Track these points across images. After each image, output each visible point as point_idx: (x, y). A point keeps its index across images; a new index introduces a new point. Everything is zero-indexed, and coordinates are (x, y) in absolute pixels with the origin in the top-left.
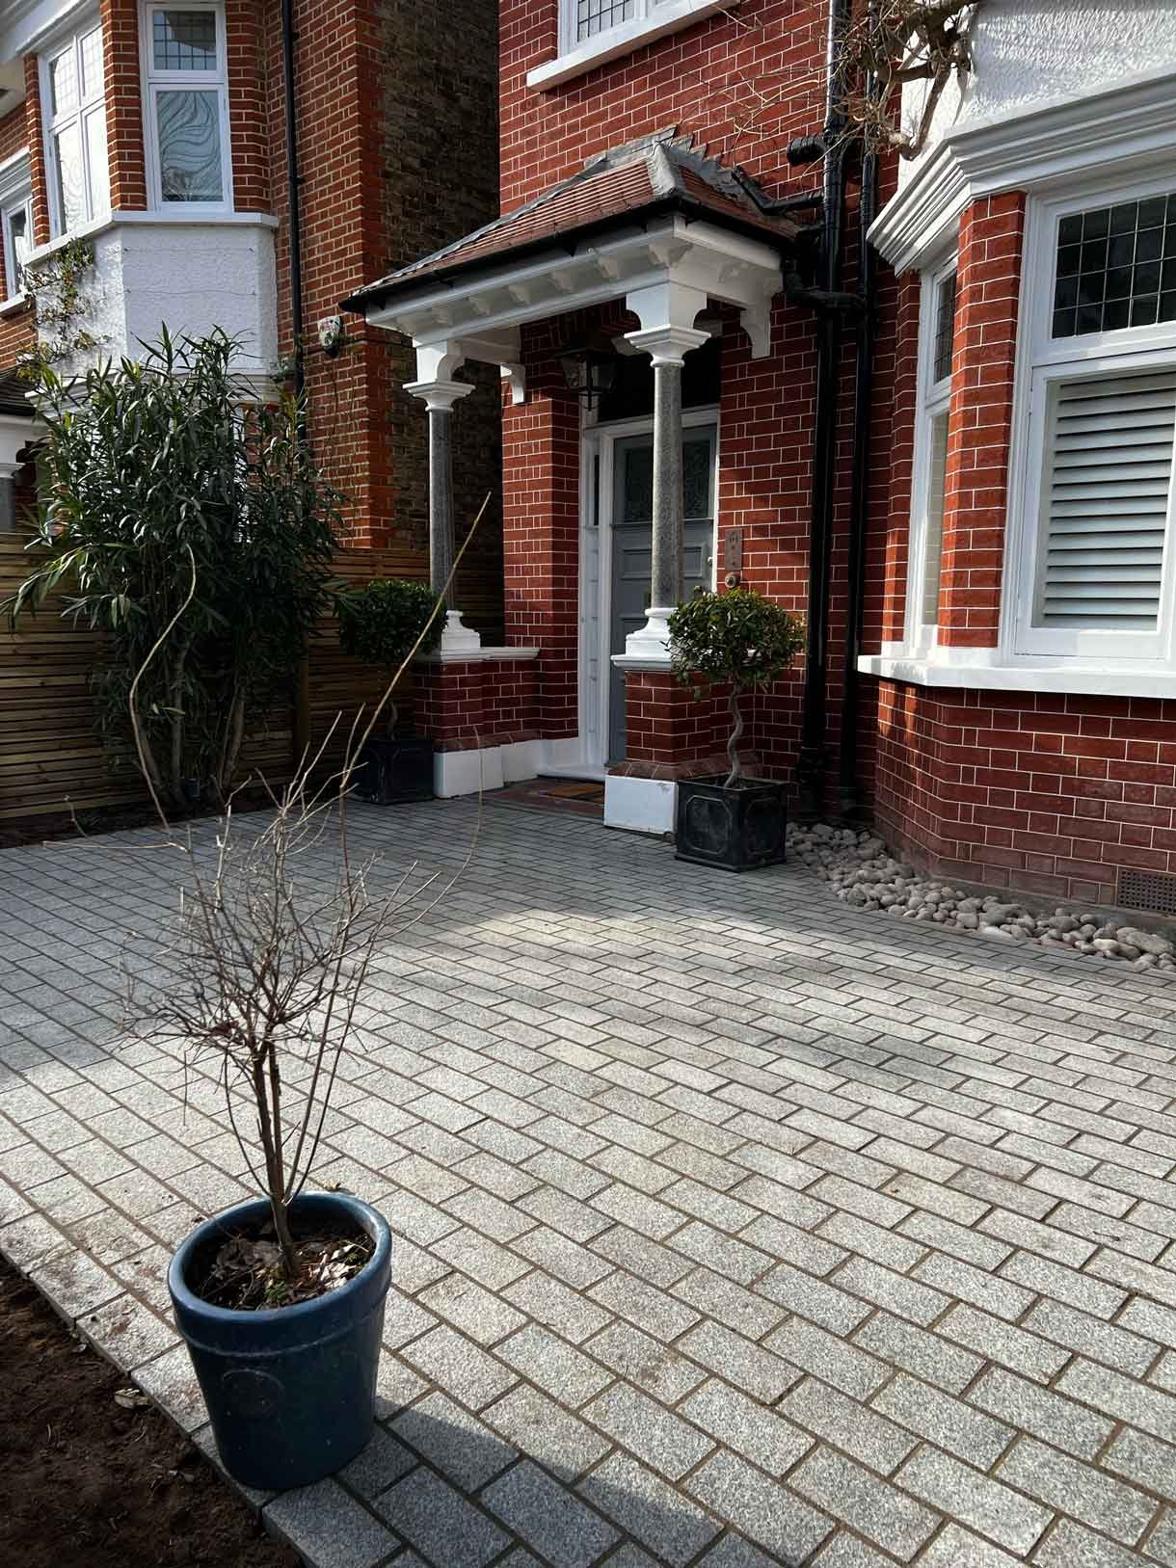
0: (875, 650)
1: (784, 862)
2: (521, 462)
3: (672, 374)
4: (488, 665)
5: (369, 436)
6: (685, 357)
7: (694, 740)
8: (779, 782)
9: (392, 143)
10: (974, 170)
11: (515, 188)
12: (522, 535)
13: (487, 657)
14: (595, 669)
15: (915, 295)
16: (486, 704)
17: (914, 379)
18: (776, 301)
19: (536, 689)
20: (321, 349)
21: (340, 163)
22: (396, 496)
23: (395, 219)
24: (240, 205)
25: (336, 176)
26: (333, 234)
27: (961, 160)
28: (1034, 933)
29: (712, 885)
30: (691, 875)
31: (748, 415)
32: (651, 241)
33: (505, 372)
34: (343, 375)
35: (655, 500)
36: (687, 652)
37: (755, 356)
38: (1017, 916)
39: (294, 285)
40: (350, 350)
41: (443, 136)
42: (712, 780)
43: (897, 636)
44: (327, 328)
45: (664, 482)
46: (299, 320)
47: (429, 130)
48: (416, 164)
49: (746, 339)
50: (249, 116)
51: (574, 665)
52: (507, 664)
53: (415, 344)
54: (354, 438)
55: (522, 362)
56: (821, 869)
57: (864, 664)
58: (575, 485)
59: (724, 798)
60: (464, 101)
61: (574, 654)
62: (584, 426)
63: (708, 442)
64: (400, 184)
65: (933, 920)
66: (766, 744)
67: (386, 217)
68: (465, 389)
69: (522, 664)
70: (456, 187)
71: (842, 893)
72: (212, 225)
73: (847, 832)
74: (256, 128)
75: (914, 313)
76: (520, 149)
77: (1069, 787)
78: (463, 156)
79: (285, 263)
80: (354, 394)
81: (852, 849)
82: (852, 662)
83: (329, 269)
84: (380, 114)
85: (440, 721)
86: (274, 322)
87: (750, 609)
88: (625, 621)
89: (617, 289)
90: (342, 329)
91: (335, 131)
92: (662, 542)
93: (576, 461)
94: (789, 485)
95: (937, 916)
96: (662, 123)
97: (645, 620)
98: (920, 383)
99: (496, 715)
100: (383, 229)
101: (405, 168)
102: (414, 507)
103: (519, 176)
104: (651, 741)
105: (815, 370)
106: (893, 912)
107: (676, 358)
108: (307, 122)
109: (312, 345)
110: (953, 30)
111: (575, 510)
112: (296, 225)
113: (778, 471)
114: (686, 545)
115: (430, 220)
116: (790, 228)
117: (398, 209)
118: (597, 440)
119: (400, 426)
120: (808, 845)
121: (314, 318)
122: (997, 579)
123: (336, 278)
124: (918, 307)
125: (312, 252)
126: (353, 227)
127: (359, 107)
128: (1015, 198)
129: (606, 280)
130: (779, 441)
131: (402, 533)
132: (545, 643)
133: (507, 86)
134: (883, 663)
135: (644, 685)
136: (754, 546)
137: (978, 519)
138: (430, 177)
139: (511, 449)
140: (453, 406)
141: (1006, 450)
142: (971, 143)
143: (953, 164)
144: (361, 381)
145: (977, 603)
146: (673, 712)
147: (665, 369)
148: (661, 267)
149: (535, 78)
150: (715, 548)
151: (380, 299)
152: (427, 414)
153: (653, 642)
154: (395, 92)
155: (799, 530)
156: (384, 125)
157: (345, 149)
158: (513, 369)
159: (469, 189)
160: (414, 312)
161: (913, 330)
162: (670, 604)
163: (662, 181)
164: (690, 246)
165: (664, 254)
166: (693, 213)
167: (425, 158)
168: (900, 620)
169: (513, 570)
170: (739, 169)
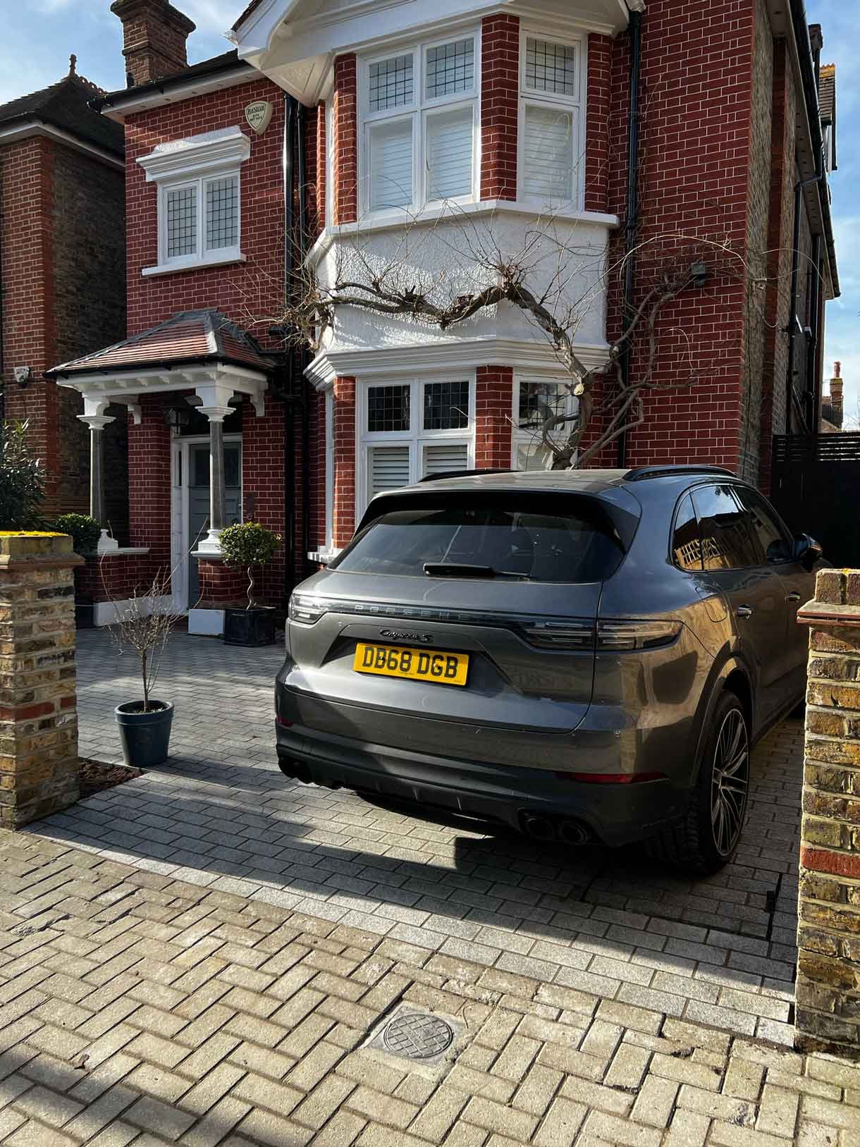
0: (315, 550)
1: (275, 643)
2: (138, 453)
3: (218, 426)
4: (122, 557)
5: (46, 433)
6: (224, 418)
7: (233, 591)
8: (271, 608)
9: (60, 279)
10: (336, 366)
11: (135, 319)
12: (139, 490)
13: (121, 553)
14: (181, 558)
15: (323, 401)
16: (121, 577)
17: (324, 434)
18: (266, 392)
19: (147, 570)
20: (16, 382)
21: (30, 287)
22: (61, 462)
23: (62, 318)
25: (27, 293)
26: (25, 323)
27: (331, 362)
30: (232, 651)
31: (255, 441)
32: (207, 370)
33: (130, 409)
34: (30, 398)
36: (228, 550)
37: (258, 415)
40: (34, 387)
41: (90, 276)
42: (241, 608)
43: (323, 544)
44: (20, 372)
46: (2, 366)
47: (82, 273)
48: (75, 290)
49: (253, 407)
51: (169, 557)
52: (132, 556)
53: (84, 395)
54: (37, 433)
55: (140, 405)
57: (311, 556)
58: (168, 466)
59: (246, 614)
60: (101, 257)
61: (169, 551)
62: (173, 437)
63: (236, 450)
64: (65, 300)
66: (268, 593)
67: (58, 318)
68: (111, 419)
69: (140, 556)
70: (97, 301)
75: (324, 408)
76: (137, 301)
78: (101, 285)
80: (37, 409)
82: (306, 556)
83: (22, 341)
84: (54, 265)
85: (97, 586)
87: (255, 532)
88: (198, 534)
89: (192, 386)
90: (29, 375)
91: (27, 270)
93: (169, 454)
94: (275, 474)
96: (211, 305)
97: (208, 534)
98: (327, 436)
99: (127, 583)
100: (55, 323)
101: (68, 291)
103: (137, 314)
104: (212, 592)
105: (285, 425)
107: (219, 419)
109: (10, 379)
110: (328, 311)
111: (169, 478)
112: (1, 314)
113: (271, 468)
114: (227, 498)
116: (270, 364)
117: (64, 312)
118: (181, 444)
119: (64, 427)
121: (11, 365)
123: (27, 346)
125: (10, 330)
126: (37, 321)
127: (42, 261)
128: (351, 379)
129: (187, 381)
130: (270, 454)
131: (65, 485)
132: (153, 545)
133: (131, 271)
134: (318, 556)
135: (208, 566)
136: (260, 501)
137: (345, 498)
138: (82, 296)
139: (134, 446)
140: (104, 427)
141: (354, 472)
142: (334, 357)
143: (329, 362)
144: (42, 403)
145: (347, 531)
146: (222, 578)
147: (215, 423)
148: (213, 380)
149: (146, 272)
150: (242, 500)
151: (66, 374)
152: (90, 430)
153: (211, 545)
154: (62, 254)
155: (281, 495)
156: (56, 270)
157: (34, 281)
158: (135, 408)
159: (104, 302)
160: (83, 383)
161: (323, 415)
162: (220, 528)
163: (211, 344)
164: (225, 373)
165: (213, 376)
166: (226, 361)
167: (79, 286)
168: (324, 537)
169: (134, 508)
170: (247, 334)
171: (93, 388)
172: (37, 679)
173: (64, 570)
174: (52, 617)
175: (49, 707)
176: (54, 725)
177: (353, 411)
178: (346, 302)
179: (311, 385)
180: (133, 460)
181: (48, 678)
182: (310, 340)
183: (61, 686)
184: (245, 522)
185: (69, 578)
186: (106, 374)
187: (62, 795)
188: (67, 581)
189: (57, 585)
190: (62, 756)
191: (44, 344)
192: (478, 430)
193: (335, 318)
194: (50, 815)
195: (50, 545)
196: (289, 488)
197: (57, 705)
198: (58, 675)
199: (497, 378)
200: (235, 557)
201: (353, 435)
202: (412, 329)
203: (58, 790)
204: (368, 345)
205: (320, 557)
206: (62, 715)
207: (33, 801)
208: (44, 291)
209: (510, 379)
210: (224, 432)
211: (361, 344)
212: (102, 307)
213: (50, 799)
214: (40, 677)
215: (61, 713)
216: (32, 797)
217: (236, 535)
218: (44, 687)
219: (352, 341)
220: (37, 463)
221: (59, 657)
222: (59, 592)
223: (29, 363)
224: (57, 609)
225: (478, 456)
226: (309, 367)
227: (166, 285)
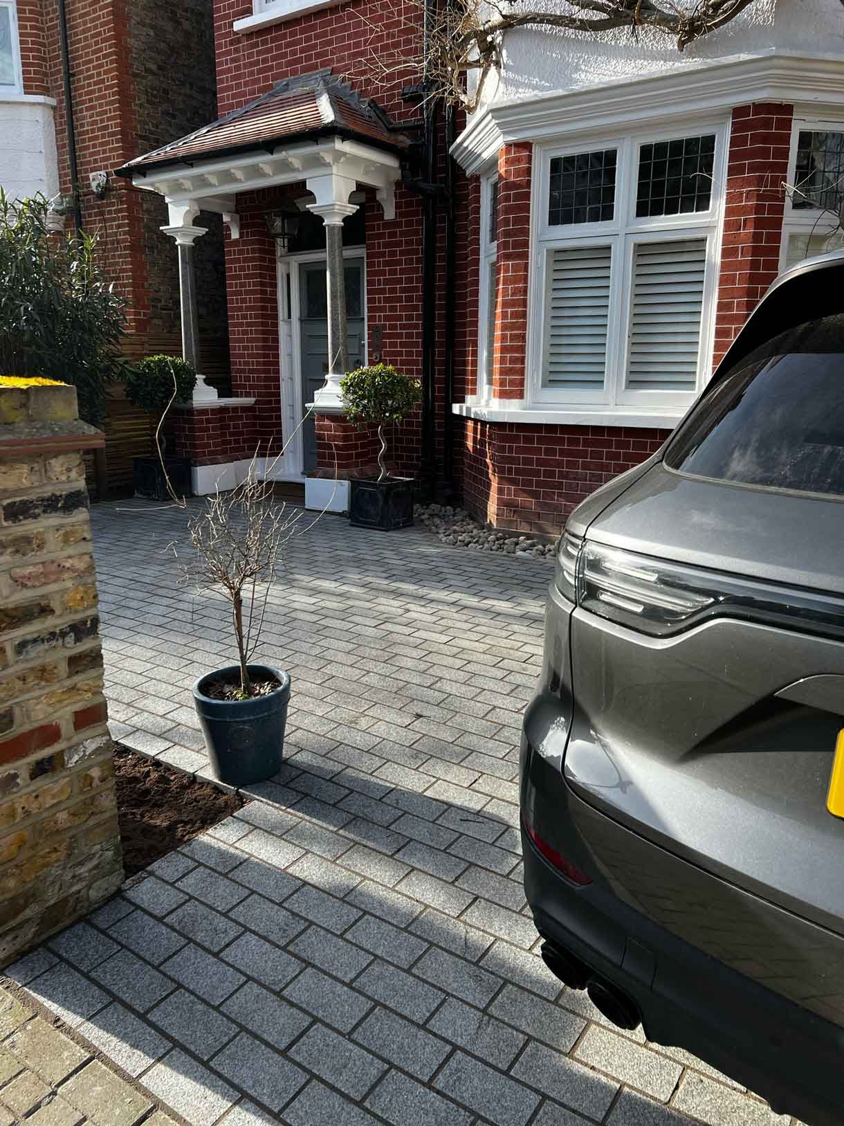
0: (462, 400)
1: (412, 525)
2: (238, 277)
3: (336, 231)
4: (223, 410)
5: (132, 256)
6: (344, 220)
7: (358, 455)
8: (408, 479)
9: (136, 54)
10: (505, 127)
11: (228, 96)
12: (241, 325)
13: (223, 405)
14: (293, 411)
15: (478, 189)
16: (223, 435)
17: (479, 239)
18: (398, 184)
19: (254, 425)
20: (93, 193)
21: (101, 66)
22: (151, 295)
23: (141, 106)
24: (28, 90)
25: (99, 74)
26: (98, 114)
27: (497, 122)
28: (543, 553)
29: (371, 538)
30: (360, 534)
31: (383, 255)
32: (321, 150)
33: (226, 218)
34: (110, 212)
35: (329, 308)
36: (353, 402)
37: (386, 218)
38: (535, 546)
39: (70, 146)
40: (114, 196)
41: (172, 49)
42: (370, 479)
43: (474, 392)
44: (97, 179)
45: (334, 297)
46: (75, 173)
47: (163, 45)
48: (154, 67)
49: (380, 207)
50: (32, 27)
51: (279, 409)
52: (235, 409)
53: (167, 200)
54: (120, 256)
55: (237, 212)
56: (433, 528)
57: (456, 409)
58: (274, 293)
59: (377, 488)
60: (185, 24)
61: (278, 402)
62: (279, 255)
63: (359, 268)
64: (144, 82)
65: (491, 550)
66: (401, 457)
67: (136, 105)
68: (202, 231)
69: (245, 409)
70: (183, 84)
71: (444, 539)
72: (8, 103)
73: (448, 507)
74: (37, 36)
75: (477, 200)
76: (229, 70)
77: (562, 475)
78: (187, 62)
79: (62, 131)
80: (119, 226)
81: (451, 517)
82: (449, 408)
83: (96, 138)
84: (129, 34)
85: (195, 446)
86: (56, 172)
87: (388, 377)
88: (313, 382)
89: (301, 177)
90: (107, 180)
91: (97, 43)
92: (333, 333)
93: (274, 277)
94: (409, 299)
95: (494, 548)
96: (323, 64)
97: (326, 382)
98: (482, 242)
99: (229, 442)
100: (134, 112)
101: (147, 70)
102: (163, 303)
103: (229, 88)
104: (332, 457)
105: (422, 229)
106: (472, 547)
107: (337, 221)
108: (76, 34)
109: (85, 190)
110: (492, 42)
111: (275, 309)
112: (70, 106)
113: (403, 290)
114: (348, 333)
115: (165, 106)
116: (404, 141)
117: (143, 99)
118: (288, 264)
119: (151, 248)
120: (426, 516)
121: (86, 171)
122: (522, 361)
123: (102, 144)
124: (479, 196)
125: (82, 125)
126: (112, 110)
127: (114, 29)
128: (526, 146)
129: (294, 170)
130: (402, 271)
131: (156, 321)
132: (259, 395)
133: (219, 28)
134: (468, 409)
135: (327, 422)
136: (390, 336)
137: (512, 327)
138: (164, 76)
139: (232, 268)
140: (193, 242)
141: (526, 288)
142: (502, 113)
143: (494, 122)
144: (123, 218)
145: (513, 374)
146: (345, 438)
147: (332, 228)
148: (328, 165)
149: (239, 25)
150: (366, 336)
151: (143, 170)
152: (177, 246)
153: (331, 395)
154: (138, 19)
155: (416, 327)
156: (131, 41)
157: (105, 56)
158: (232, 217)
159: (191, 85)
160: (166, 180)
161: (477, 210)
162: (340, 373)
163: (326, 112)
164: (345, 154)
165: (328, 158)
166: (346, 135)
167: (160, 64)
168: (474, 382)
169: (236, 348)
170: (372, 100)
171: (177, 188)
172: (19, 684)
173: (61, 459)
174: (44, 556)
175: (49, 734)
176: (63, 765)
177: (527, 196)
178: (524, 20)
179: (460, 168)
180: (232, 286)
181: (41, 679)
182: (462, 97)
183: (73, 688)
184: (372, 363)
185: (73, 474)
186: (192, 165)
187: (89, 887)
188: (69, 480)
189: (48, 491)
190: (84, 818)
191: (122, 140)
192: (729, 212)
193: (504, 52)
194: (66, 928)
195: (24, 405)
196: (428, 318)
197: (66, 727)
198: (63, 668)
199: (767, 124)
200: (362, 412)
201: (526, 232)
202: (628, 54)
203: (81, 880)
204: (555, 88)
205: (473, 410)
206: (78, 745)
207: (28, 913)
208: (117, 69)
209: (787, 124)
210: (344, 244)
211: (543, 89)
212: (188, 92)
213: (65, 901)
214: (24, 679)
215: (75, 739)
216: (25, 906)
217: (363, 381)
218: (38, 698)
219: (529, 86)
220: (110, 289)
221: (63, 634)
222: (51, 504)
223: (106, 167)
224: (53, 540)
225: (726, 253)
226: (459, 140)
227: (265, 42)
